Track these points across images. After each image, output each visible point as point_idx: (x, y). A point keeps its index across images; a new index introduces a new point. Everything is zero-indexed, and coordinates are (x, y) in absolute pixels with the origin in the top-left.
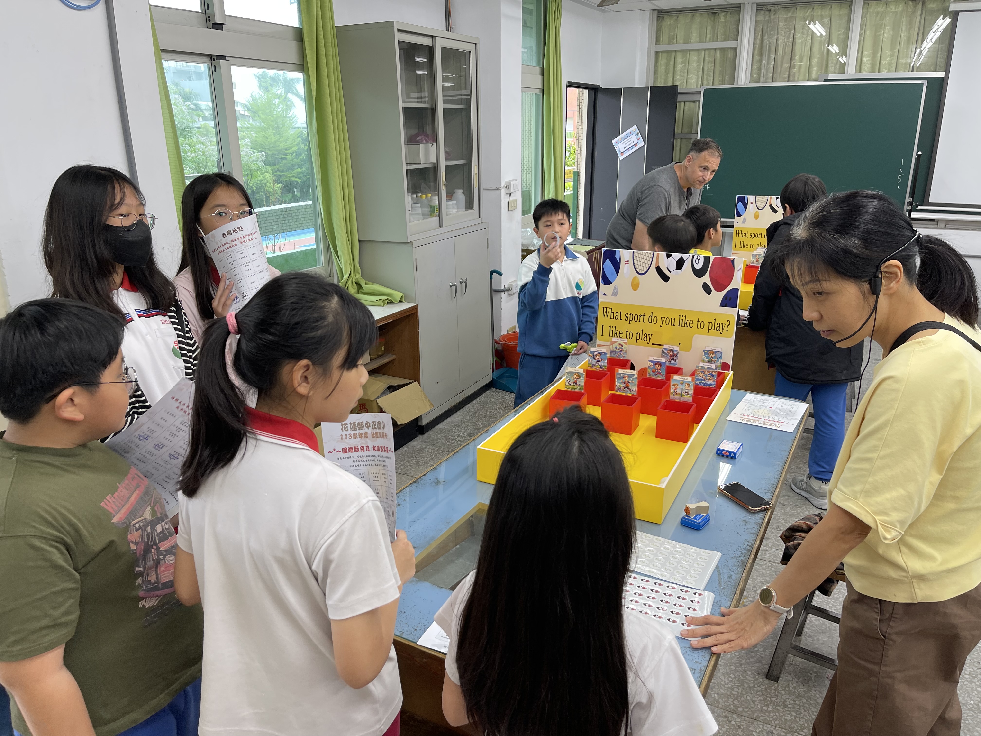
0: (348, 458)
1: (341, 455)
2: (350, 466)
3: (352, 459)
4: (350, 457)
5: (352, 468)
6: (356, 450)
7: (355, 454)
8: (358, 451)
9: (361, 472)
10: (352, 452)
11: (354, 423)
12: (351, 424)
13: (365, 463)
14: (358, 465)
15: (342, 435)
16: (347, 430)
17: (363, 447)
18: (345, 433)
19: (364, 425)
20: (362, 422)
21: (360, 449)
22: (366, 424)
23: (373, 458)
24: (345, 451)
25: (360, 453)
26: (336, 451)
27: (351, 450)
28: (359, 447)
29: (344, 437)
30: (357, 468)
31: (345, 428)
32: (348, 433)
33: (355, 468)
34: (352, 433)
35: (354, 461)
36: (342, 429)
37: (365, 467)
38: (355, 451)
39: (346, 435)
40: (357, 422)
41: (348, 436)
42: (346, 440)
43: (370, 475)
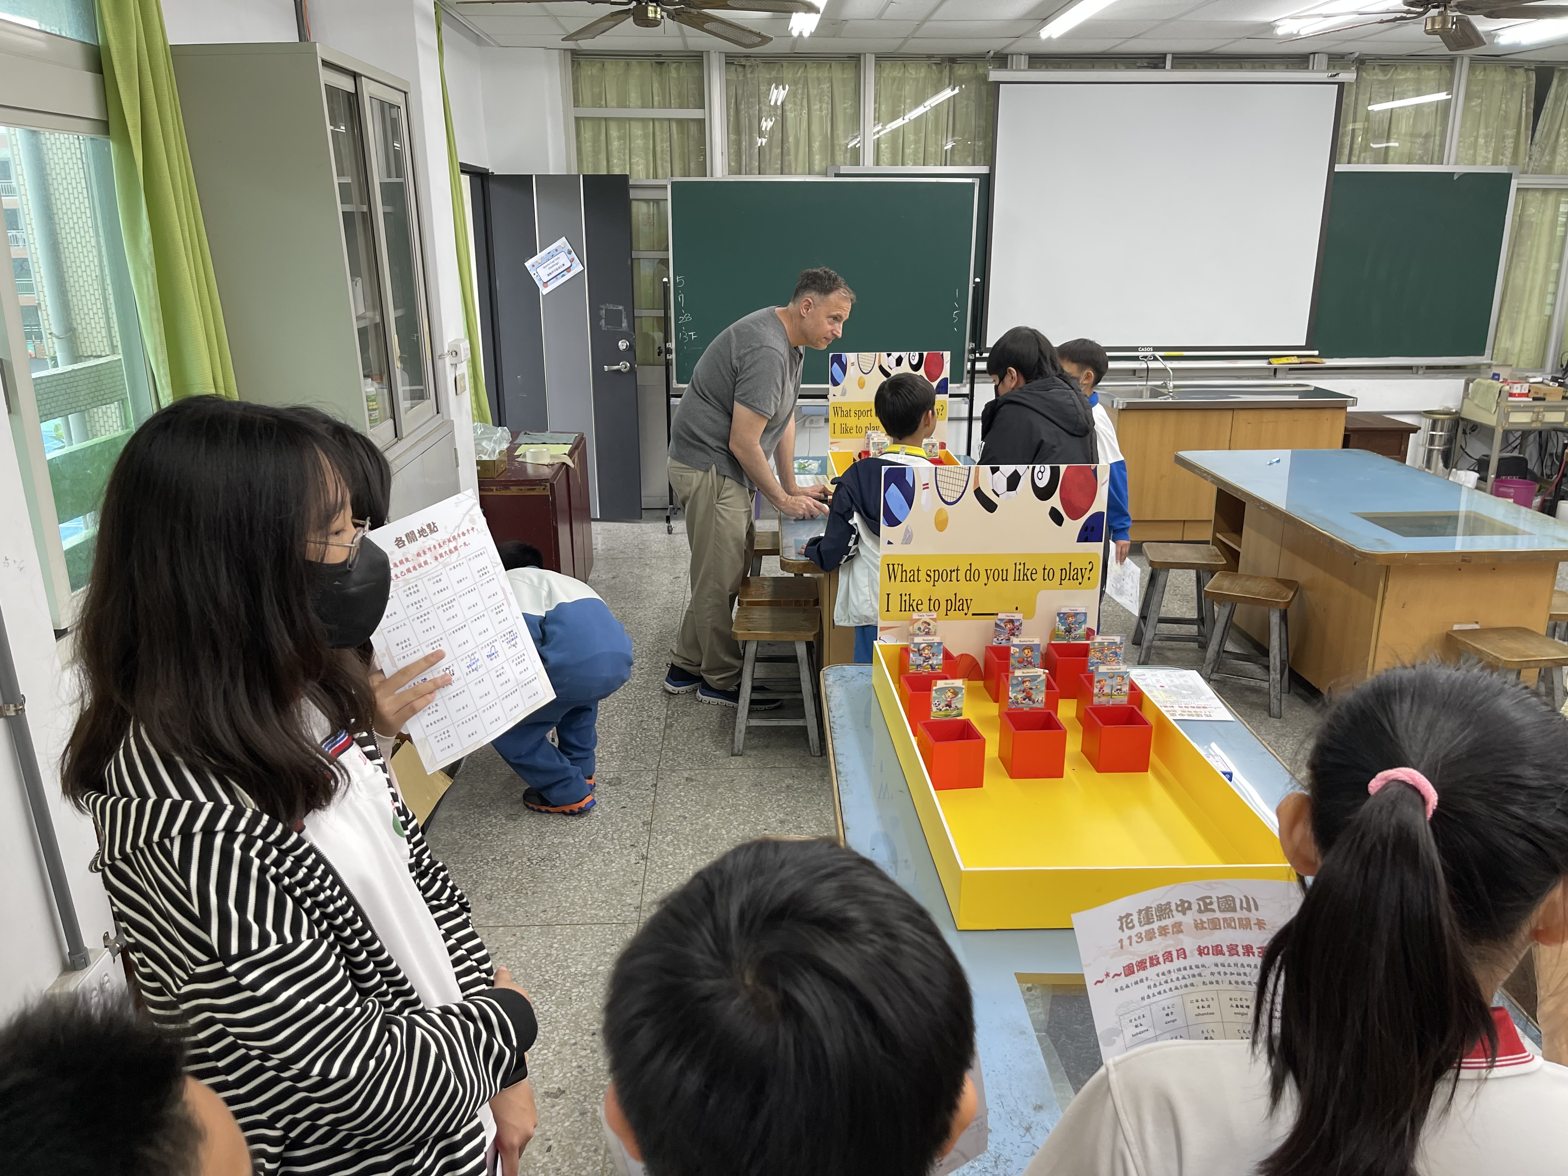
0: (1136, 983)
1: (1123, 980)
2: (1143, 999)
3: (1146, 983)
4: (1142, 981)
5: (1147, 1001)
6: (1154, 961)
7: (1151, 972)
8: (1159, 963)
9: (1165, 1004)
10: (1145, 968)
11: (1148, 909)
12: (1140, 912)
13: (1172, 985)
14: (1159, 993)
15: (1121, 941)
16: (1133, 927)
17: (1170, 953)
18: (1128, 933)
19: (1173, 907)
20: (1169, 903)
21: (1161, 960)
22: (1177, 906)
23: (1196, 971)
24: (1129, 970)
25: (1163, 967)
26: (1111, 975)
27: (1142, 965)
28: (1160, 956)
29: (1126, 942)
30: (1158, 998)
31: (1127, 924)
32: (1132, 933)
33: (1153, 999)
34: (1143, 930)
35: (1149, 987)
36: (1121, 928)
37: (1176, 992)
38: (1152, 965)
39: (1130, 938)
40: (1154, 905)
41: (1134, 939)
42: (1131, 949)
43: (1189, 1005)
